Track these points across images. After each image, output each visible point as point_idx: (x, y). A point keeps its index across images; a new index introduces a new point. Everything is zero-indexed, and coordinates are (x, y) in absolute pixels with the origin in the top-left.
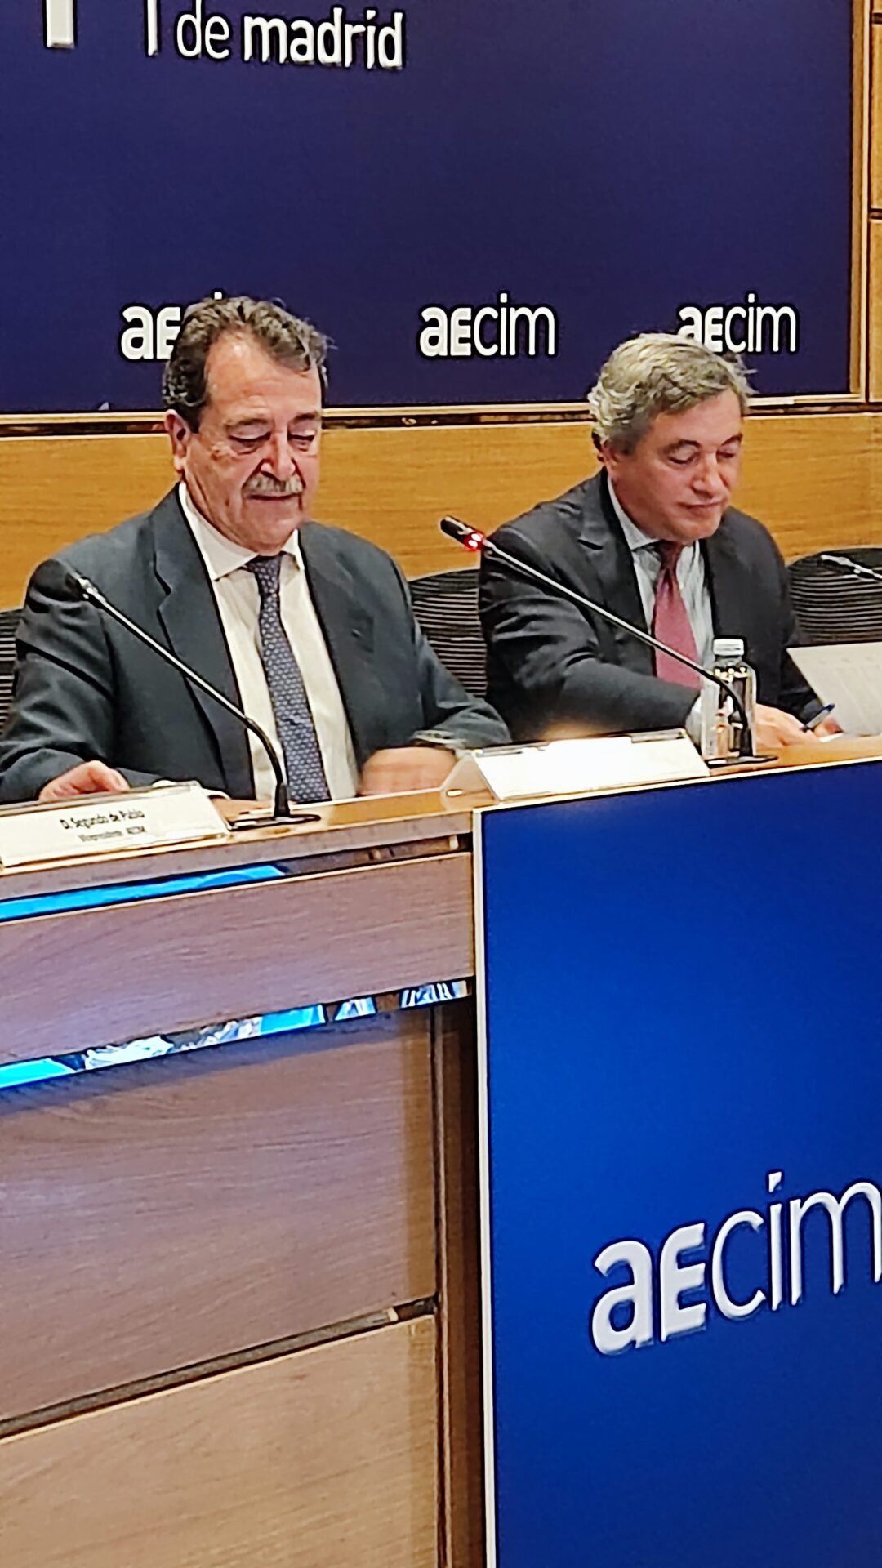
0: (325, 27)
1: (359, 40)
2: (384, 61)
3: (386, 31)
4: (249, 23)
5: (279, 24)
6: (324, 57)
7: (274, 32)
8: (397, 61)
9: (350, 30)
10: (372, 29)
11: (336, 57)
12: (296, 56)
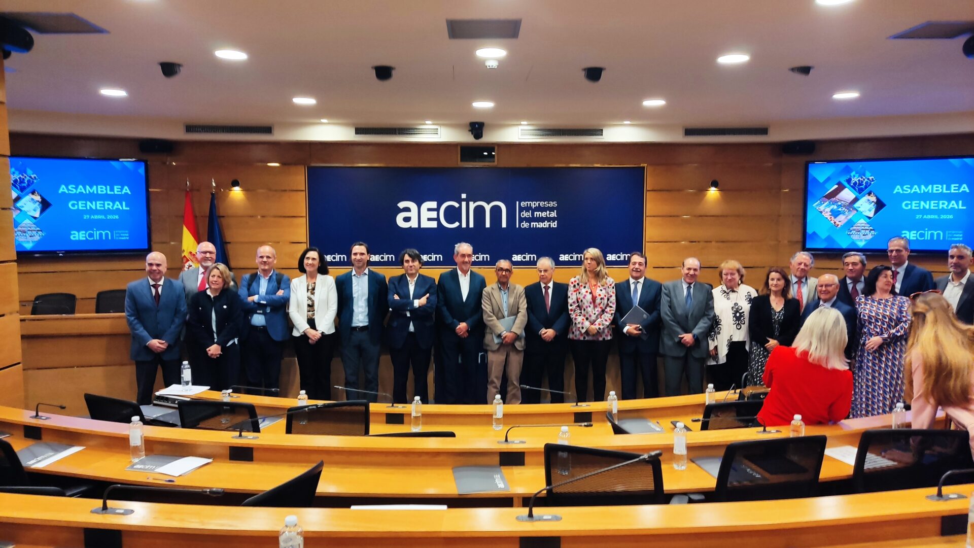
0: (544, 223)
1: (550, 225)
2: (554, 226)
3: (554, 223)
4: (532, 224)
5: (537, 223)
6: (544, 227)
7: (536, 225)
8: (556, 226)
9: (548, 223)
10: (551, 223)
11: (546, 227)
12: (539, 227)
